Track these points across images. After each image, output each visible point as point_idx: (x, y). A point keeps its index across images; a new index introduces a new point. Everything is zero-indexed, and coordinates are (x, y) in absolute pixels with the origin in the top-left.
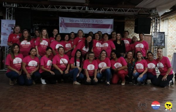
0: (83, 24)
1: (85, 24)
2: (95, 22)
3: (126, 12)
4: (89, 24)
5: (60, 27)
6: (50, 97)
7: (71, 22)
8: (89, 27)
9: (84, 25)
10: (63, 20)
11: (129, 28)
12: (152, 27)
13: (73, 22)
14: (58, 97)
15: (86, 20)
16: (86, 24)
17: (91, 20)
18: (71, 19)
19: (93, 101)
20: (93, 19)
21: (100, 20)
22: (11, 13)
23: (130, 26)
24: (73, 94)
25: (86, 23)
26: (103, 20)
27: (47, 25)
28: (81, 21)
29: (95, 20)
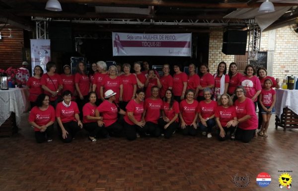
0: (147, 42)
1: (150, 42)
2: (164, 38)
3: (209, 22)
4: (156, 42)
5: (114, 46)
6: (105, 163)
7: (129, 40)
8: (155, 46)
9: (149, 44)
10: (118, 37)
11: (217, 41)
12: (249, 44)
13: (132, 40)
14: (115, 163)
15: (152, 35)
17: (159, 36)
18: (130, 35)
19: (158, 169)
20: (161, 35)
21: (172, 35)
22: (44, 29)
23: (218, 38)
24: (134, 156)
25: (151, 40)
26: (176, 35)
27: (95, 38)
28: (144, 38)
29: (165, 35)
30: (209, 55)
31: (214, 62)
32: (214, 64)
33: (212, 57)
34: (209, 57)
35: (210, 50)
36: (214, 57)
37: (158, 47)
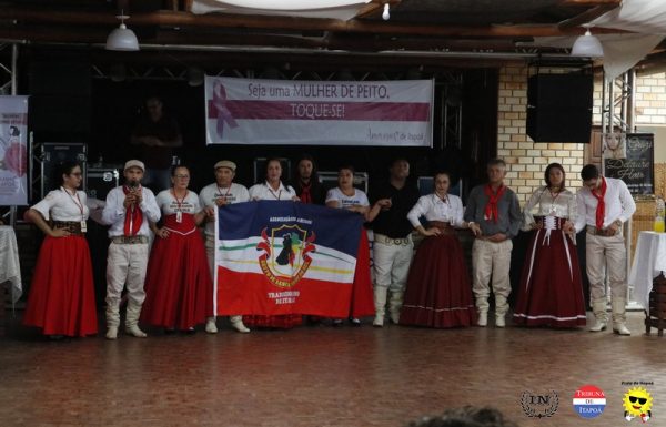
0: (306, 103)
1: (314, 103)
2: (355, 94)
4: (331, 104)
5: (210, 117)
7: (254, 98)
8: (330, 118)
9: (310, 110)
10: (223, 89)
13: (262, 98)
15: (319, 85)
16: (319, 103)
17: (339, 88)
18: (256, 83)
20: (347, 83)
21: (378, 84)
25: (316, 99)
26: (390, 84)
28: (297, 92)
29: (355, 85)
30: (500, 138)
31: (517, 162)
32: (515, 168)
33: (508, 145)
34: (500, 145)
35: (501, 123)
36: (515, 145)
37: (336, 118)
